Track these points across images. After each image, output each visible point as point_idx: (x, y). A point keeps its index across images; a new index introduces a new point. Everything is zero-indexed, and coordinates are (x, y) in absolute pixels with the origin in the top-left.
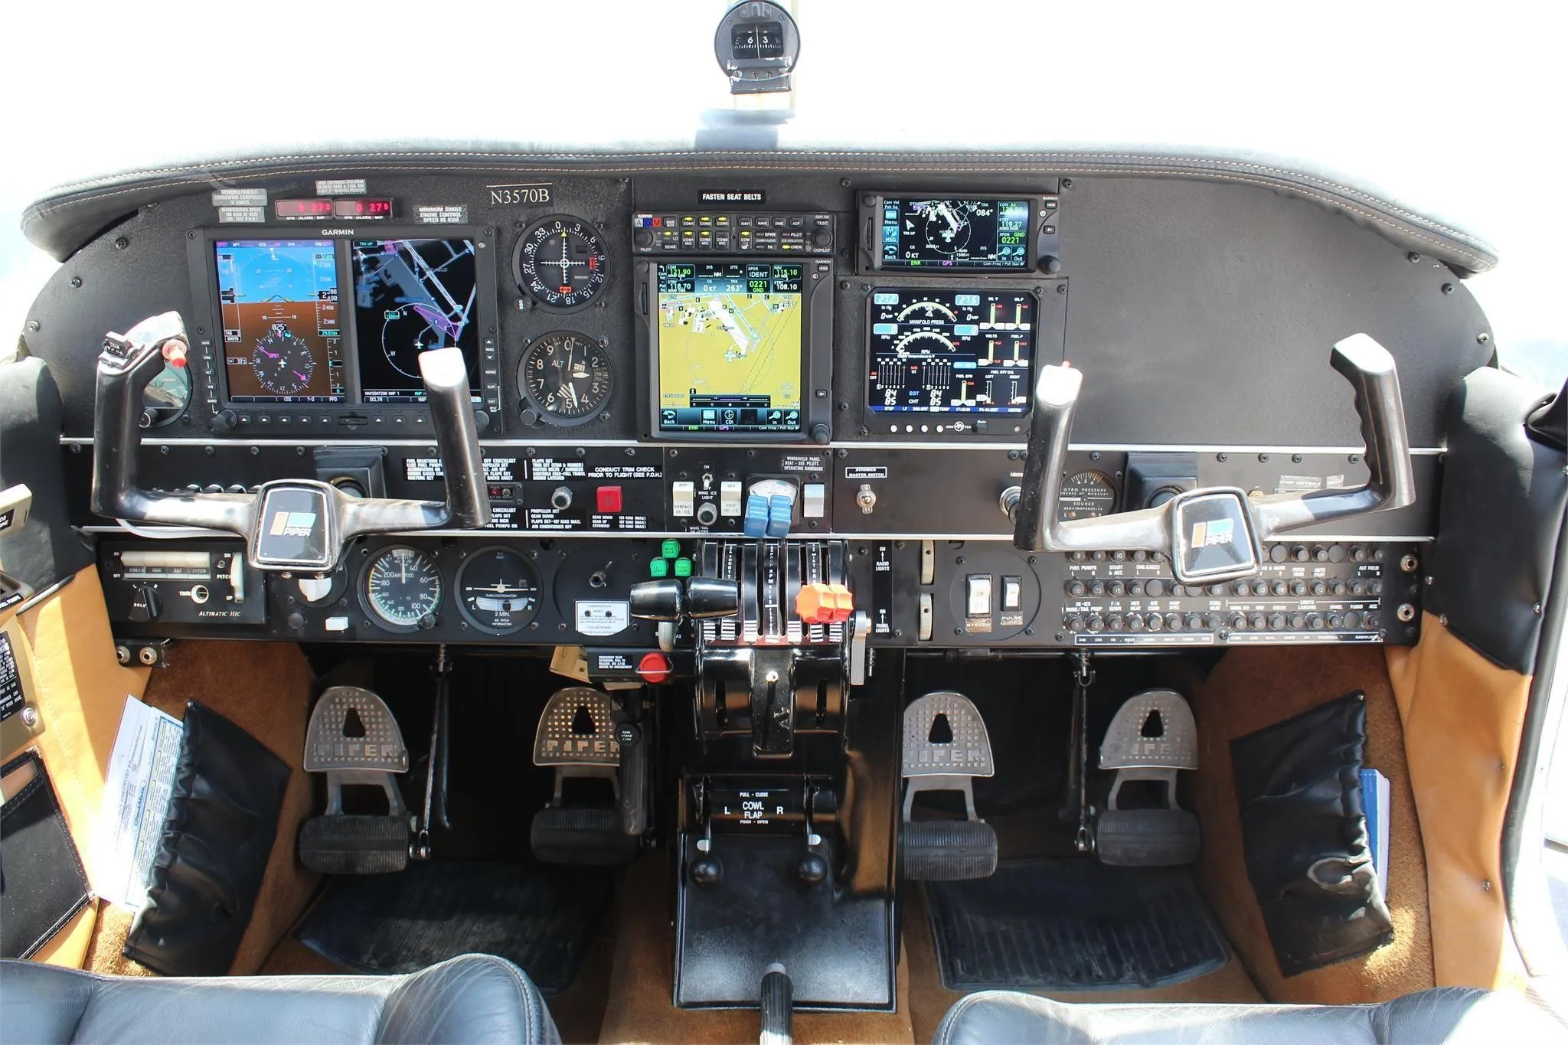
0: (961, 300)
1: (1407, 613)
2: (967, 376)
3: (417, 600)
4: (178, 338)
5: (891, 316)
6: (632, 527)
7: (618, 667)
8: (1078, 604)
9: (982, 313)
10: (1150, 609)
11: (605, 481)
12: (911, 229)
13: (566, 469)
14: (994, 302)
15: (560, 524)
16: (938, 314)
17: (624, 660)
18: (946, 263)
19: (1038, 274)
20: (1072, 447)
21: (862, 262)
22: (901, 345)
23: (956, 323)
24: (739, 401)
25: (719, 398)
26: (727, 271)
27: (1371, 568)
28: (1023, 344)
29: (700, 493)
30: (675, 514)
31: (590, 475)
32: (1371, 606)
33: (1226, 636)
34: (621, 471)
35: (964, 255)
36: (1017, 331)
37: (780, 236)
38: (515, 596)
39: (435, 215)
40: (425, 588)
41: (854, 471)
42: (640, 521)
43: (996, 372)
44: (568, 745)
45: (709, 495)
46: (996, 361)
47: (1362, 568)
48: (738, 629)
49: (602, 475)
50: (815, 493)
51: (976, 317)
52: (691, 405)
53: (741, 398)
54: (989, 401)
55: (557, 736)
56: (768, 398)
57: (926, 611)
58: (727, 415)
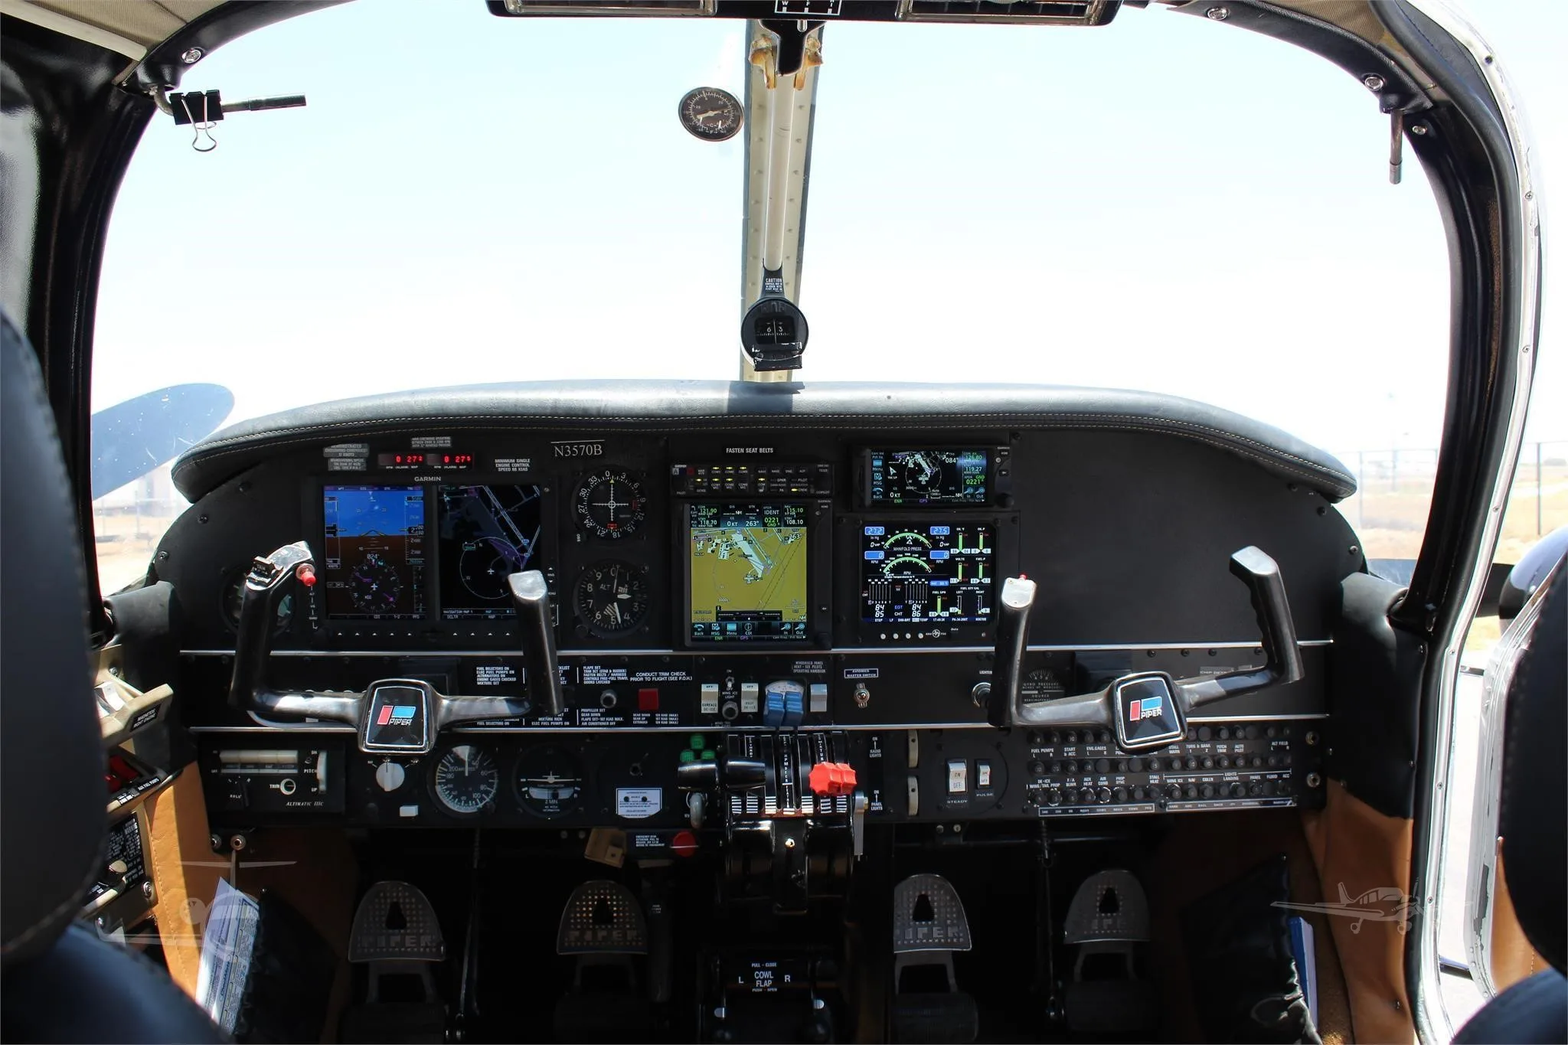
0: (935, 531)
1: (1314, 780)
2: (942, 592)
3: (478, 791)
5: (878, 545)
6: (666, 723)
7: (652, 845)
8: (1040, 781)
9: (952, 541)
10: (1100, 784)
11: (645, 684)
12: (894, 475)
13: (612, 675)
14: (962, 531)
15: (605, 721)
16: (916, 542)
17: (658, 839)
18: (922, 501)
19: (996, 508)
20: (1029, 648)
21: (855, 501)
22: (887, 568)
23: (932, 549)
24: (756, 615)
25: (741, 612)
26: (746, 510)
27: (1281, 743)
28: (985, 565)
29: (723, 693)
30: (703, 712)
31: (631, 679)
32: (1284, 776)
33: (1165, 805)
34: (658, 676)
35: (937, 494)
36: (981, 554)
37: (789, 482)
38: (563, 786)
39: (508, 465)
40: (485, 780)
41: (851, 673)
42: (674, 718)
43: (964, 588)
44: (588, 936)
45: (732, 694)
46: (964, 580)
47: (1273, 744)
48: (761, 804)
49: (642, 679)
50: (820, 691)
51: (948, 544)
52: (717, 619)
53: (758, 612)
54: (960, 612)
55: (579, 927)
56: (781, 612)
57: (913, 790)
58: (747, 627)
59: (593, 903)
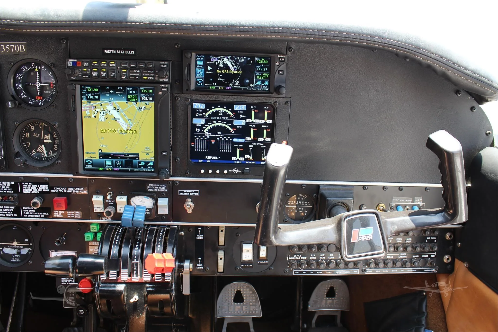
0: (237, 107)
1: (448, 259)
2: (240, 146)
5: (201, 115)
6: (74, 217)
7: (71, 283)
8: (295, 256)
9: (247, 114)
10: (329, 258)
11: (59, 194)
12: (211, 70)
13: (40, 188)
14: (254, 108)
15: (38, 215)
16: (225, 114)
17: (74, 280)
18: (228, 88)
19: (274, 95)
21: (185, 87)
22: (207, 129)
23: (235, 119)
24: (123, 156)
25: (114, 154)
26: (116, 90)
27: (432, 238)
28: (268, 130)
29: (106, 201)
30: (95, 211)
31: (51, 191)
32: (432, 256)
33: (365, 270)
34: (67, 189)
35: (237, 84)
36: (265, 123)
37: (142, 73)
38: (22, 247)
41: (183, 192)
42: (78, 214)
43: (254, 144)
45: (111, 202)
46: (254, 139)
47: (428, 238)
48: (118, 274)
49: (57, 191)
50: (163, 203)
51: (245, 116)
52: (100, 158)
53: (124, 154)
54: (251, 158)
56: (138, 155)
57: (221, 259)
58: (118, 163)
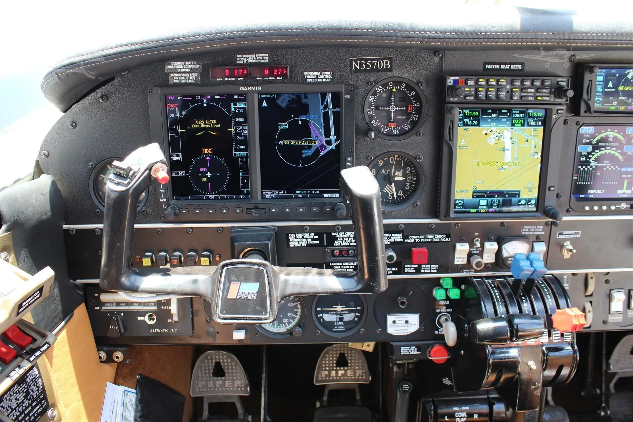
0: (629, 130)
2: (628, 176)
3: (286, 317)
4: (162, 162)
6: (429, 271)
7: (412, 353)
11: (415, 244)
12: (611, 87)
13: (391, 238)
16: (615, 139)
17: (416, 349)
18: (630, 108)
21: (583, 107)
22: (593, 158)
23: (625, 144)
24: (501, 194)
25: (490, 192)
26: (500, 113)
29: (471, 250)
30: (455, 263)
31: (406, 241)
34: (425, 238)
37: (536, 92)
38: (347, 312)
39: (315, 77)
40: (292, 310)
41: (562, 234)
42: (434, 268)
44: (333, 373)
45: (477, 251)
49: (413, 241)
50: (540, 248)
52: (473, 197)
53: (503, 192)
55: (327, 368)
56: (519, 192)
57: (589, 311)
58: (494, 202)
59: (336, 355)
